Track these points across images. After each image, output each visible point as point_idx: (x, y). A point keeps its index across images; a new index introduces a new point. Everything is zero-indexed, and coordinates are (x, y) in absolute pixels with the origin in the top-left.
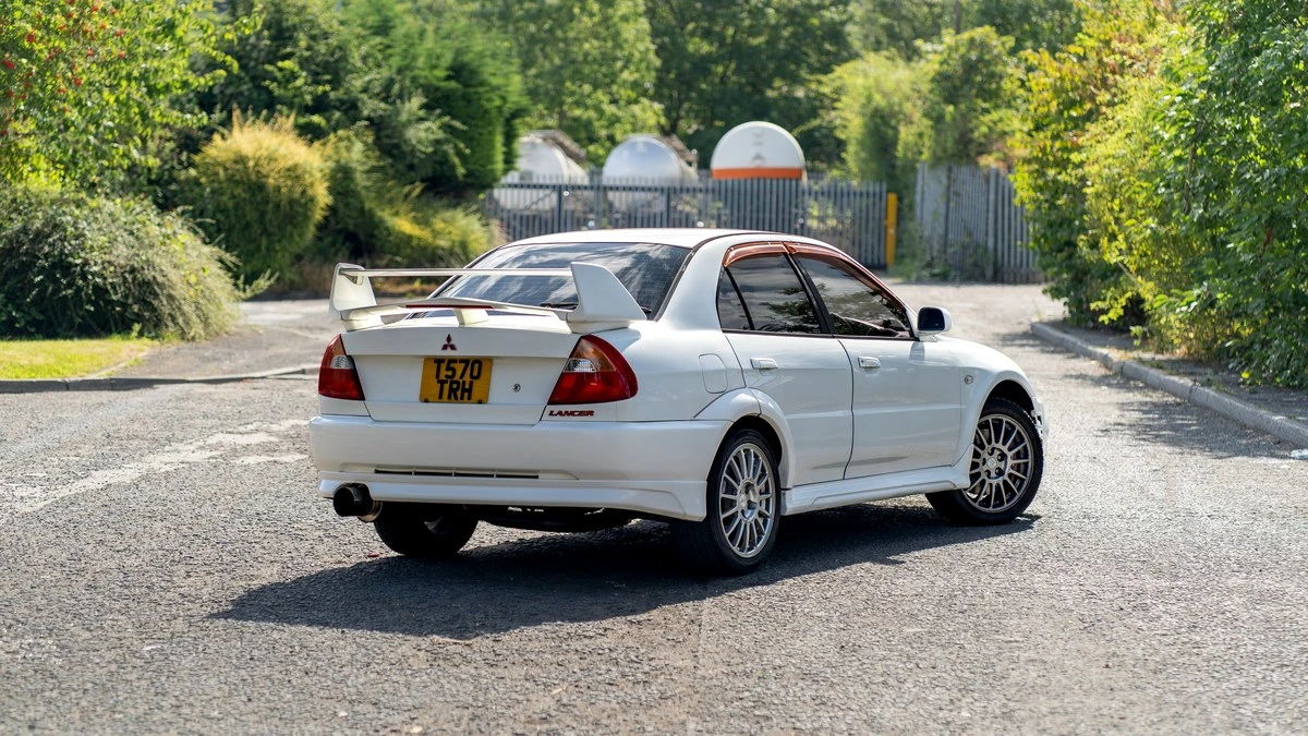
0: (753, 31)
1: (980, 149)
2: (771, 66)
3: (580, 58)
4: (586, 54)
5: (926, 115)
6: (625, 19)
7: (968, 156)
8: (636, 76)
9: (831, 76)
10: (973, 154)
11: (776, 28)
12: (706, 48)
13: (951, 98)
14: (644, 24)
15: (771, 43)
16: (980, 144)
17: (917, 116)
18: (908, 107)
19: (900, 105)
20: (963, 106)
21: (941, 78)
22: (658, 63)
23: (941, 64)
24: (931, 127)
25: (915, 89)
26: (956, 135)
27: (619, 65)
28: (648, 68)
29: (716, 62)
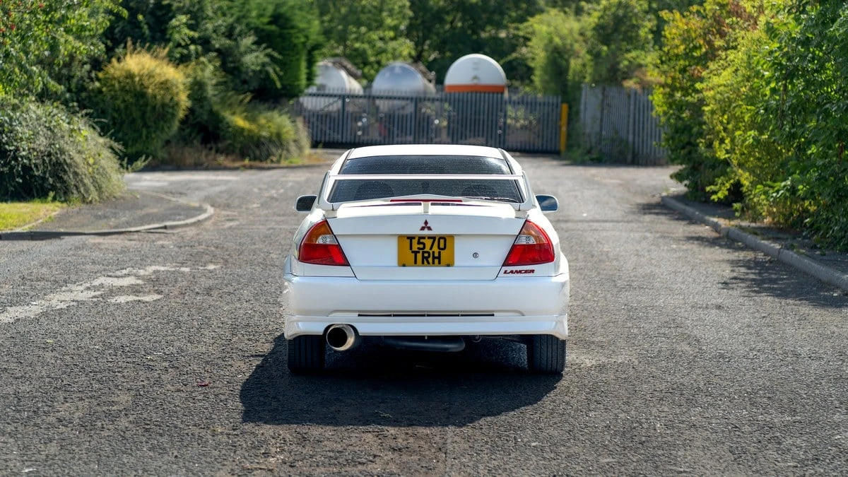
1: (625, 76)
2: (484, 16)
3: (359, 9)
4: (364, 7)
5: (589, 52)
7: (616, 79)
8: (396, 22)
9: (526, 24)
10: (620, 79)
12: (442, 3)
13: (606, 40)
16: (624, 73)
17: (583, 52)
18: (576, 46)
19: (572, 45)
20: (613, 47)
21: (599, 28)
22: (411, 14)
23: (599, 18)
24: (592, 60)
25: (582, 34)
26: (608, 66)
27: (385, 14)
28: (404, 18)
29: (448, 13)
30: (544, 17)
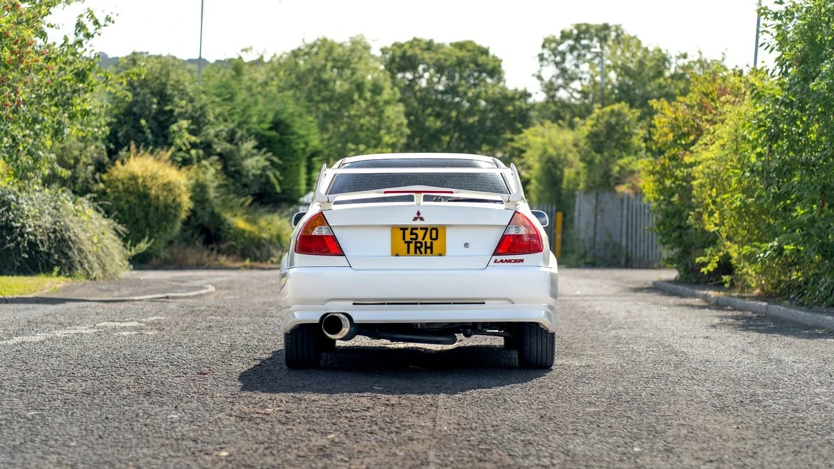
0: (470, 112)
1: (617, 181)
2: (481, 136)
3: (358, 126)
4: (362, 125)
5: (582, 160)
6: (387, 103)
7: (609, 185)
8: (394, 140)
9: (521, 136)
10: (612, 184)
11: (484, 112)
12: (438, 124)
13: (599, 150)
14: (401, 108)
15: (482, 121)
16: (617, 178)
17: (577, 161)
18: (570, 156)
19: (565, 155)
20: (606, 154)
21: (593, 136)
22: (407, 131)
23: (592, 126)
24: (585, 168)
25: (576, 145)
26: (602, 172)
27: (383, 132)
28: (402, 135)
29: (445, 134)
30: (538, 128)
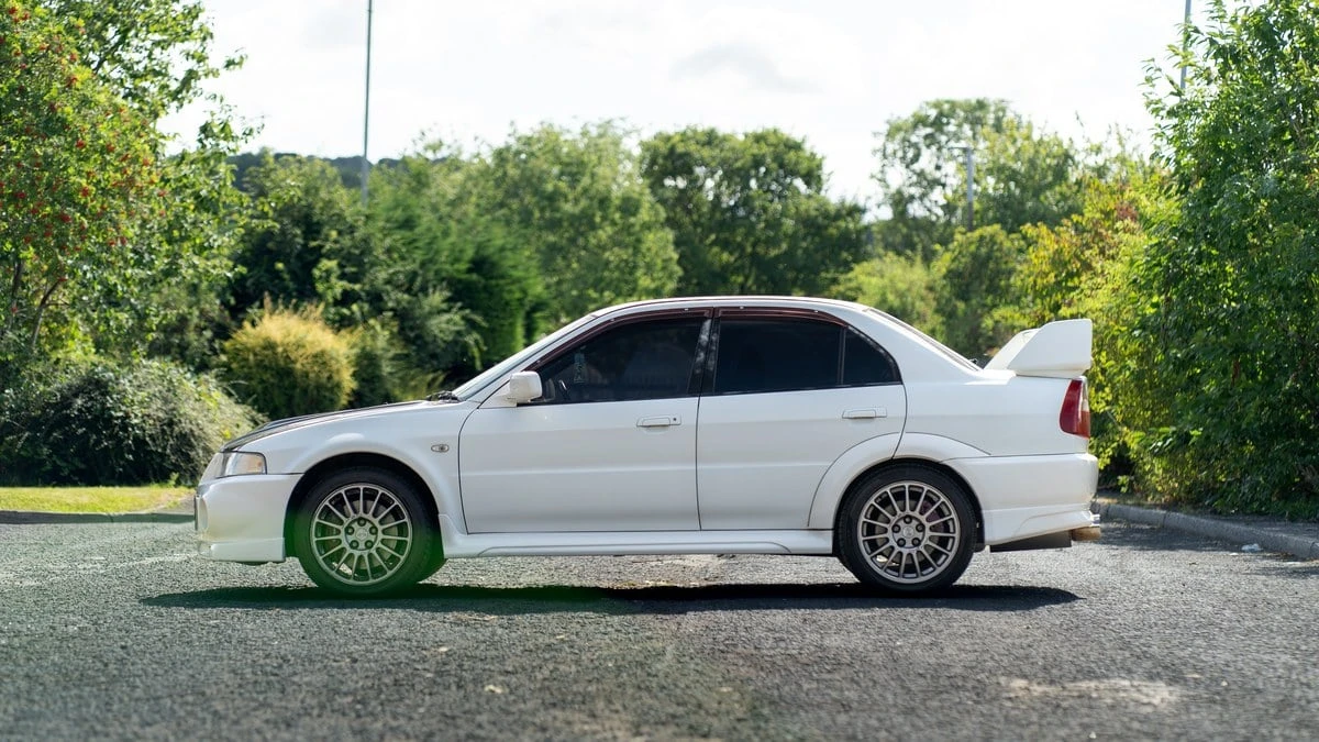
0: (771, 242)
1: (990, 343)
3: (602, 263)
4: (608, 262)
5: (938, 311)
6: (647, 227)
7: (979, 349)
8: (657, 284)
9: (850, 275)
10: (984, 348)
11: (793, 238)
12: (725, 258)
13: (964, 295)
14: (669, 235)
15: (791, 253)
16: (991, 338)
17: (929, 313)
18: (920, 306)
19: (913, 304)
20: (974, 302)
21: (951, 275)
22: (679, 271)
23: (953, 260)
24: (943, 323)
25: (931, 289)
26: (967, 329)
27: (639, 273)
28: (670, 277)
29: (736, 272)
30: (875, 264)
